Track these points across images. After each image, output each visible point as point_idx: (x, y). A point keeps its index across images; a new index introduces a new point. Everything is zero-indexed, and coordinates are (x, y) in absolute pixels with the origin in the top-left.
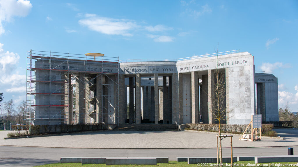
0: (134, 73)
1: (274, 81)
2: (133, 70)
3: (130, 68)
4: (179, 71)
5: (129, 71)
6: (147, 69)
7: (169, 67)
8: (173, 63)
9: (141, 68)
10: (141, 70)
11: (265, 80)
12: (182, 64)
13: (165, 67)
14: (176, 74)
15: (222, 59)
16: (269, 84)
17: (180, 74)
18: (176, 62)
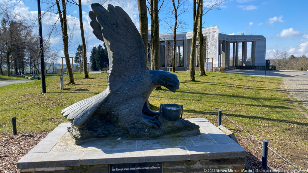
0: (164, 40)
1: (263, 40)
2: (163, 39)
3: (162, 37)
4: (187, 38)
5: (162, 39)
6: (170, 38)
7: (182, 36)
8: (184, 33)
9: (167, 37)
10: (167, 38)
11: (256, 40)
12: (189, 34)
13: (180, 36)
14: (186, 39)
15: (206, 30)
16: (259, 42)
17: (188, 39)
18: (186, 33)
